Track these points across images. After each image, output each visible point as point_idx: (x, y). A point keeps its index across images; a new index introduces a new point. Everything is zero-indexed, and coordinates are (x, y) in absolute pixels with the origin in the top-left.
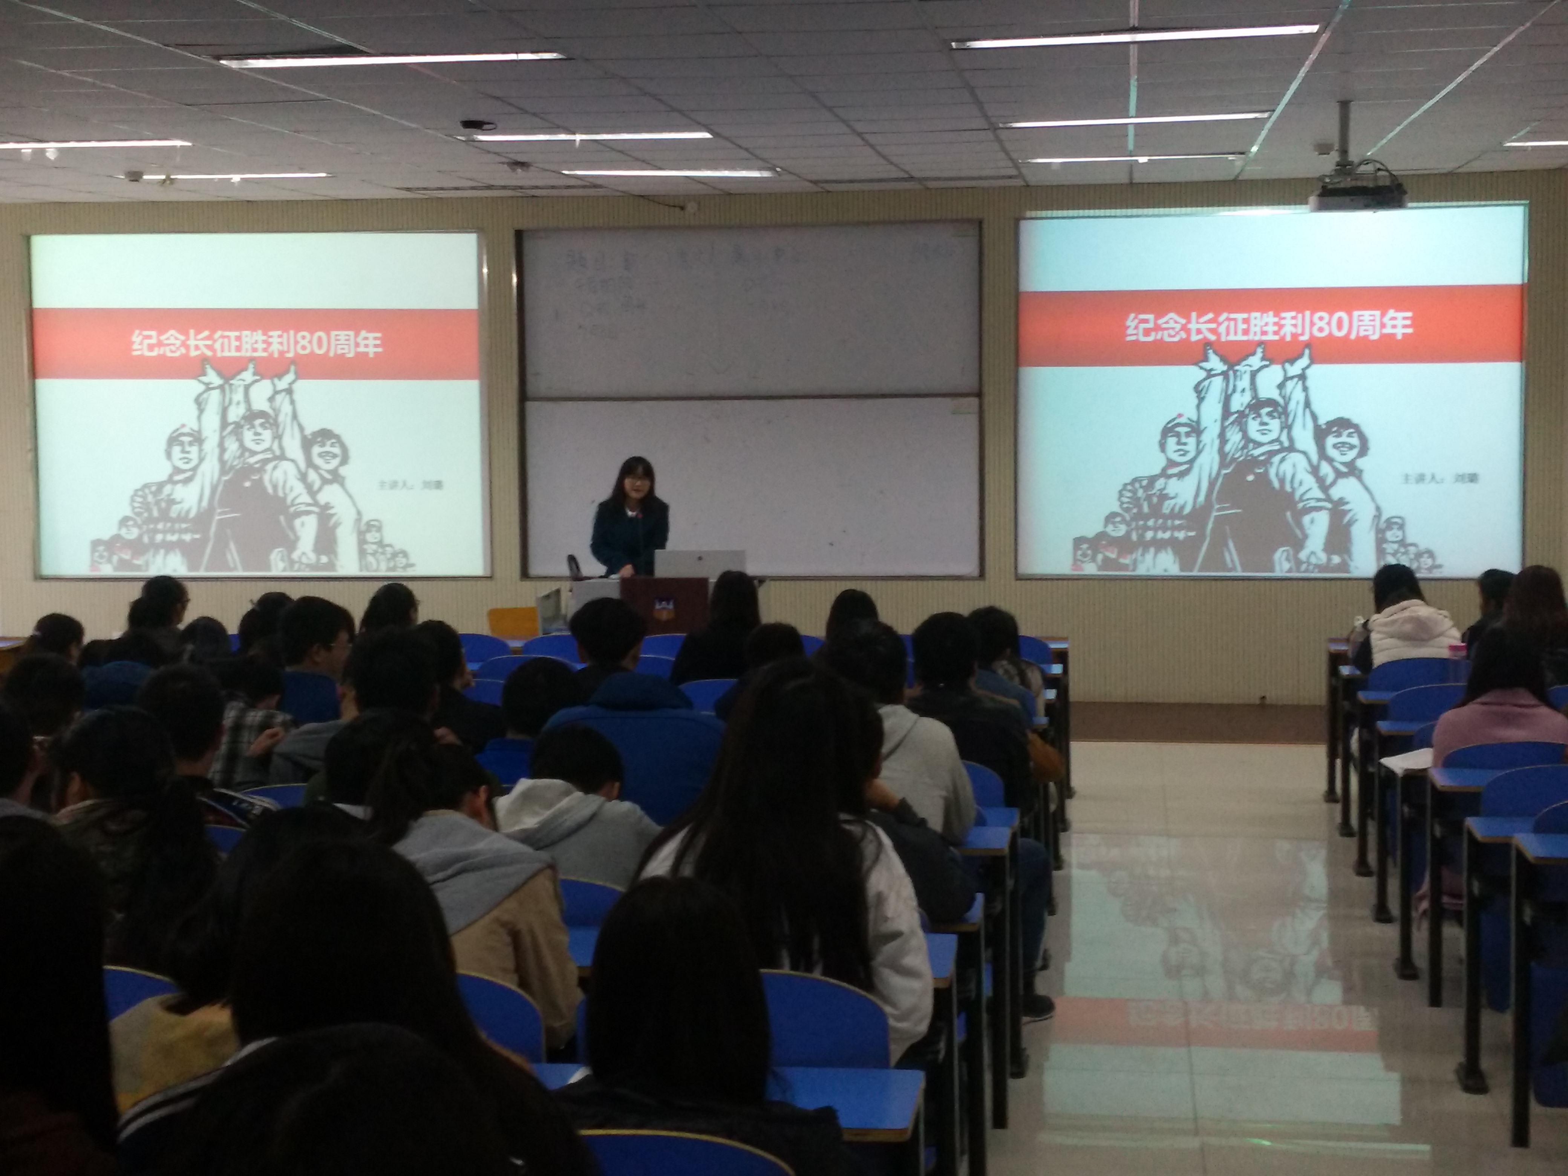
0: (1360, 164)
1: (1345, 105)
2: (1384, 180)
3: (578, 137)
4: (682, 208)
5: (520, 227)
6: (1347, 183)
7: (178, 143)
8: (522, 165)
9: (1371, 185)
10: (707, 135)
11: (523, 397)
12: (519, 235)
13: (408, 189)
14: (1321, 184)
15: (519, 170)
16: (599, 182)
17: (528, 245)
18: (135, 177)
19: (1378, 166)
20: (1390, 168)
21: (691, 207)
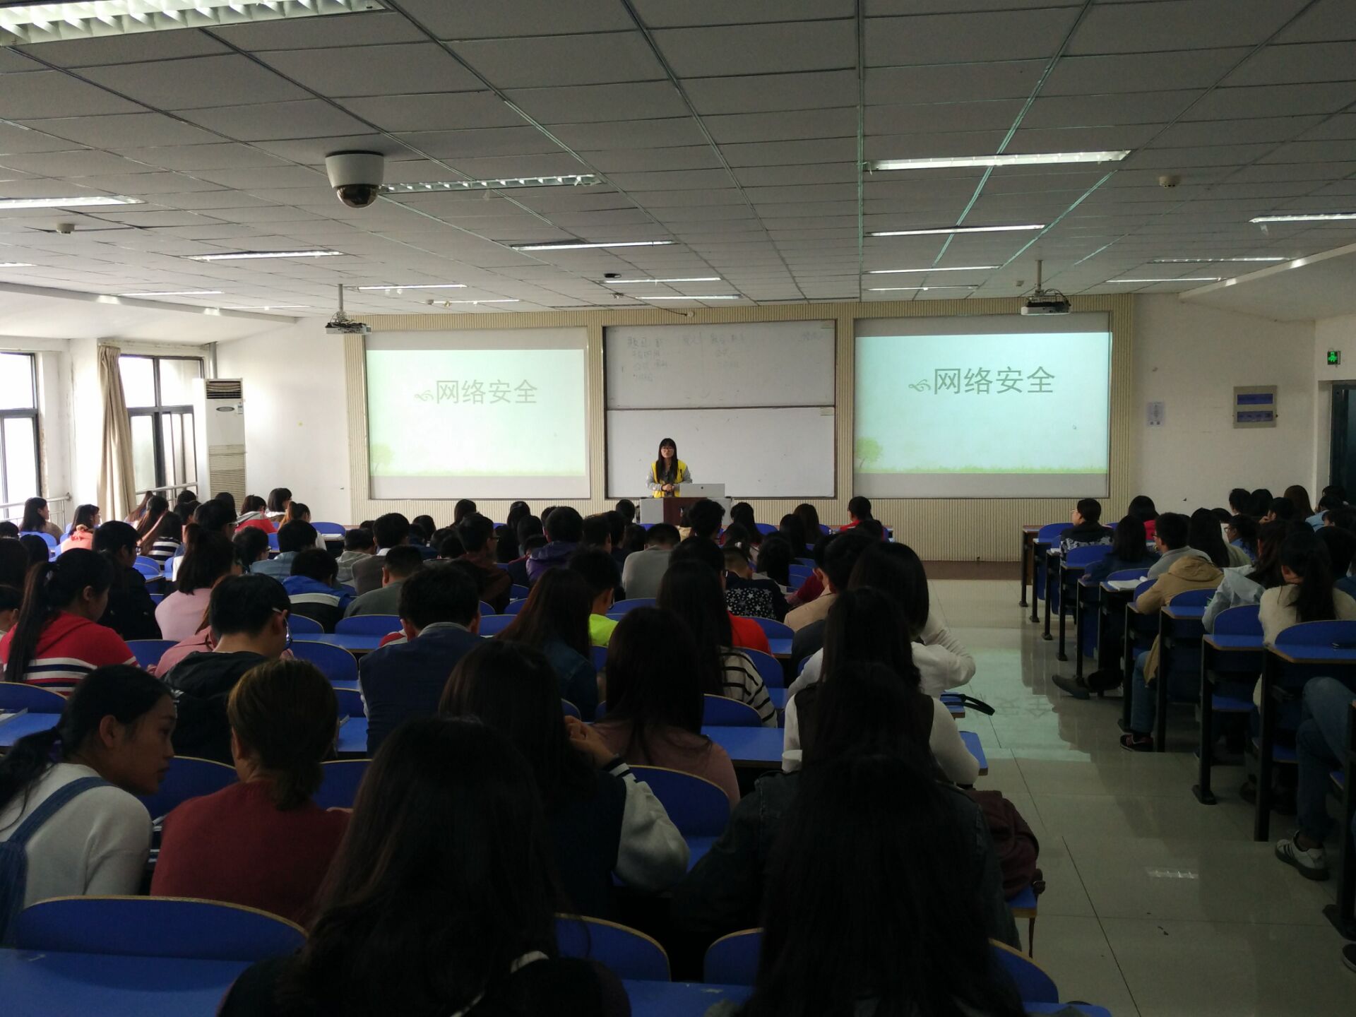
0: (1047, 291)
1: (1040, 262)
2: (1060, 299)
3: (656, 281)
4: (686, 315)
5: (605, 325)
6: (1038, 300)
7: (461, 286)
8: (621, 294)
9: (1053, 301)
10: (719, 279)
11: (606, 409)
12: (604, 329)
13: (553, 307)
14: (1028, 301)
15: (618, 297)
16: (648, 302)
17: (610, 335)
18: (431, 302)
19: (1057, 292)
20: (1062, 292)
21: (690, 315)
